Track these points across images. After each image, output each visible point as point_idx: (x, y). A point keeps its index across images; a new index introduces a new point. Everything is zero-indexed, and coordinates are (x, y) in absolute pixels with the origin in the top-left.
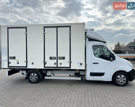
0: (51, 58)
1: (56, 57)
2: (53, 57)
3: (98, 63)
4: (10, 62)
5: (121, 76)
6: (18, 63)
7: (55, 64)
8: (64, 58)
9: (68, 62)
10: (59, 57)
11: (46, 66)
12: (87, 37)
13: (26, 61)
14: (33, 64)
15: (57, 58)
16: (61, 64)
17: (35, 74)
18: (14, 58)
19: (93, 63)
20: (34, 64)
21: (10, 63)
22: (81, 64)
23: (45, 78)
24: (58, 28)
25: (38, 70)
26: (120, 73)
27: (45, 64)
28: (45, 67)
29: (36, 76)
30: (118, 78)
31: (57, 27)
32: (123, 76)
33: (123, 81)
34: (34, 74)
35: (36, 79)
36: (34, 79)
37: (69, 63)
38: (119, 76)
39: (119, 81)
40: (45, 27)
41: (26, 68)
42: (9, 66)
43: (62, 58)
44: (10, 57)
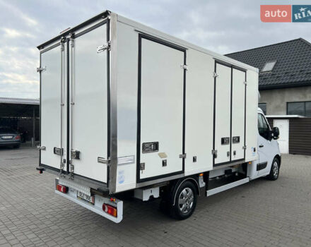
1: (229, 138)
2: (226, 139)
3: (263, 146)
4: (144, 164)
9: (243, 148)
10: (233, 138)
14: (194, 160)
15: (231, 140)
18: (156, 146)
19: (260, 147)
20: (197, 160)
22: (255, 150)
23: (207, 195)
24: (234, 69)
26: (275, 159)
28: (214, 164)
32: (276, 163)
40: (216, 62)
41: (181, 176)
42: (141, 178)
43: (237, 140)
44: (144, 144)
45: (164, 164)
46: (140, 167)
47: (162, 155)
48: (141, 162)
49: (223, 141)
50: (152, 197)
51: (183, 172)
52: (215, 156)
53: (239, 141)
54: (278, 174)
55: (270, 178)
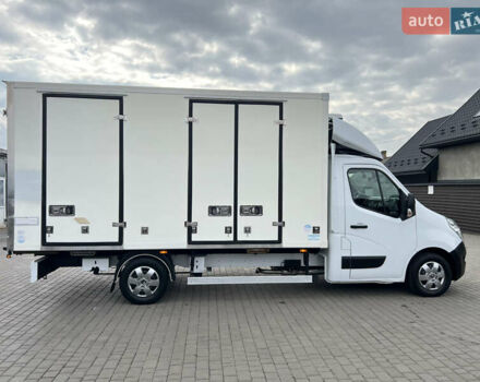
0: (213, 211)
1: (230, 207)
2: (220, 208)
3: (366, 227)
4: (52, 228)
5: (431, 266)
6: (85, 230)
7: (228, 230)
8: (258, 210)
9: (274, 224)
10: (241, 207)
11: (195, 238)
12: (334, 142)
13: (117, 221)
14: (145, 231)
15: (235, 210)
16: (248, 230)
17: (152, 271)
18: (70, 210)
19: (352, 227)
20: (149, 231)
21: (52, 231)
22: (316, 230)
23: (189, 283)
24: (240, 106)
25: (161, 256)
26: (430, 255)
27: (191, 230)
28: (190, 241)
29: (154, 277)
30: (423, 272)
31: (236, 103)
32: (436, 265)
33: (436, 281)
34: (145, 271)
35: (152, 288)
36: (146, 288)
37: (277, 228)
38: (425, 266)
39: (425, 282)
40: (192, 102)
41: (118, 248)
42: (47, 241)
43: (253, 210)
44: (51, 206)
46: (45, 230)
48: (48, 224)
51: (120, 243)
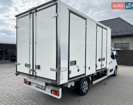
3: (112, 62)
15: (102, 60)
18: (75, 63)
23: (93, 84)
28: (96, 70)
37: (106, 64)
40: (97, 25)
42: (70, 77)
43: (104, 59)
44: (71, 62)
45: (78, 71)
46: (69, 72)
47: (77, 67)
48: (70, 70)
49: (99, 60)
50: (71, 86)
51: (85, 74)
52: (96, 67)
53: (104, 60)
54: (116, 74)
55: (114, 75)
